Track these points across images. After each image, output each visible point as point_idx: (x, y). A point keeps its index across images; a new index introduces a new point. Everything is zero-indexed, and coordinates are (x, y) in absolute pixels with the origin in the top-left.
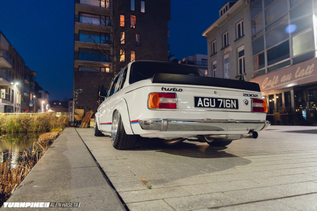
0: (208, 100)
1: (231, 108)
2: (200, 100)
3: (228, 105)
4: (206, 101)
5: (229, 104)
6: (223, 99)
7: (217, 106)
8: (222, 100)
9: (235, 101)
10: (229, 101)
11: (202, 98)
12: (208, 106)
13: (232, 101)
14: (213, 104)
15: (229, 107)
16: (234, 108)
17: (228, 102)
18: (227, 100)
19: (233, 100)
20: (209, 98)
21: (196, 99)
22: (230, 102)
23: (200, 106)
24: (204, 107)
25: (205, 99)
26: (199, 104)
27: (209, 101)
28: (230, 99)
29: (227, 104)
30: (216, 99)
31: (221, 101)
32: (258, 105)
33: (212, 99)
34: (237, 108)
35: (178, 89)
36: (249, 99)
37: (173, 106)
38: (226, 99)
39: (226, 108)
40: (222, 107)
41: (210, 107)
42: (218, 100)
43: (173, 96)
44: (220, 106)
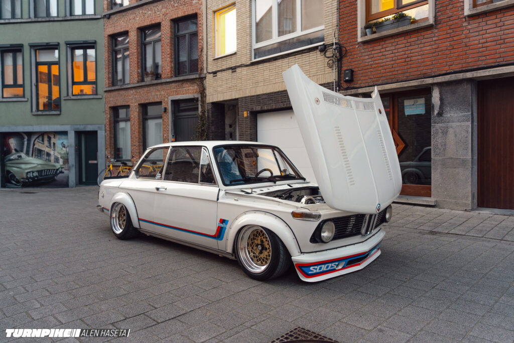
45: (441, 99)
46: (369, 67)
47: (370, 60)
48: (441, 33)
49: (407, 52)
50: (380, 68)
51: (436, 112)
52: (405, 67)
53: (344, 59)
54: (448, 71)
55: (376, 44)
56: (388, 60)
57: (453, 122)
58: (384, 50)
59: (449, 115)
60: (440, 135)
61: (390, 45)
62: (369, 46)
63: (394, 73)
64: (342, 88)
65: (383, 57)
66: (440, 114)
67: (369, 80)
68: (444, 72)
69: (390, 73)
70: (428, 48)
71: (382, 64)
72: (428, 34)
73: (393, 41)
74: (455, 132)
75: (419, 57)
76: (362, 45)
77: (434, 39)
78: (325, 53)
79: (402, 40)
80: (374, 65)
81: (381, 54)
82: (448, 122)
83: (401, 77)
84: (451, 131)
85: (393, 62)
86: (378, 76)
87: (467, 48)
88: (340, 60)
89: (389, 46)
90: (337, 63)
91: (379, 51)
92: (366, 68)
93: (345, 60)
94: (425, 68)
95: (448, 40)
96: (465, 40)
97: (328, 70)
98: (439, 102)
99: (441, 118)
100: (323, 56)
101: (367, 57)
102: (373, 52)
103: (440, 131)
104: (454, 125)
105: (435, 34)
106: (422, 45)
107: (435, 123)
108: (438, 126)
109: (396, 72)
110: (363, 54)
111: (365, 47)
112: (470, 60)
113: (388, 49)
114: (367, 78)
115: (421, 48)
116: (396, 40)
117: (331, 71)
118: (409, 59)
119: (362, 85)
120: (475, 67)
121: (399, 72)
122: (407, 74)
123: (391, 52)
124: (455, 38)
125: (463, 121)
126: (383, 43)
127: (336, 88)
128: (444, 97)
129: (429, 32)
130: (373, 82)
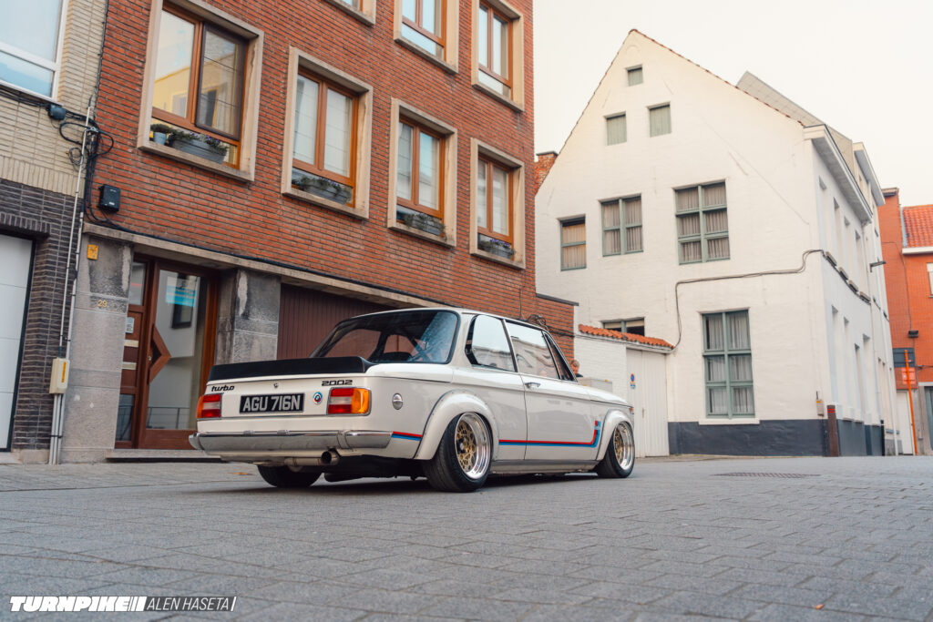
0: (258, 399)
1: (290, 410)
2: (248, 399)
3: (286, 406)
4: (256, 402)
5: (289, 403)
6: (279, 395)
7: (269, 410)
8: (277, 398)
9: (299, 397)
10: (289, 398)
11: (251, 397)
12: (256, 409)
13: (294, 397)
14: (263, 406)
15: (287, 408)
16: (295, 409)
17: (287, 400)
18: (285, 397)
19: (296, 395)
20: (259, 396)
21: (243, 399)
22: (290, 401)
23: (247, 410)
24: (251, 411)
25: (254, 399)
26: (245, 407)
27: (259, 402)
28: (291, 395)
29: (285, 403)
30: (270, 396)
31: (275, 400)
32: (342, 401)
33: (264, 396)
34: (301, 408)
35: (229, 386)
36: (326, 390)
37: (216, 414)
38: (284, 395)
39: (282, 410)
40: (277, 410)
41: (259, 411)
42: (273, 398)
43: (217, 398)
44: (273, 409)
45: (249, 294)
46: (150, 200)
47: (152, 188)
48: (256, 199)
49: (211, 204)
50: (168, 211)
51: (241, 311)
52: (207, 227)
53: (99, 161)
54: (259, 257)
55: (166, 166)
56: (183, 202)
57: (259, 331)
58: (177, 182)
59: (255, 320)
60: (244, 347)
61: (188, 179)
62: (155, 163)
63: (189, 228)
64: (91, 217)
65: (176, 195)
66: (246, 316)
67: (148, 225)
68: (255, 256)
69: (185, 227)
70: (239, 212)
71: (172, 205)
72: (240, 191)
73: (192, 174)
74: (261, 346)
75: (227, 220)
76: (140, 153)
77: (247, 203)
78: (61, 125)
79: (205, 181)
80: (158, 201)
81: (171, 187)
82: (254, 330)
83: (201, 240)
84: (256, 343)
85: (190, 210)
86: (164, 222)
87: (279, 234)
88: (92, 159)
89: (187, 181)
90: (86, 160)
91: (169, 180)
92: (144, 198)
93: (101, 163)
94: (232, 239)
95: (262, 213)
96: (278, 223)
97: (62, 165)
98: (246, 298)
99: (247, 321)
100: (56, 131)
101: (146, 180)
102: (158, 177)
103: (245, 341)
104: (261, 335)
105: (246, 197)
106: (232, 204)
107: (239, 328)
108: (242, 332)
109: (193, 229)
110: (141, 171)
111: (146, 159)
112: (282, 252)
113: (183, 184)
114: (143, 217)
115: (232, 209)
116: (198, 176)
117: (70, 172)
118: (214, 216)
119: (132, 227)
120: (286, 263)
121: (198, 230)
122: (209, 240)
123: (187, 191)
124: (269, 215)
125: (271, 332)
126: (178, 170)
127: (78, 212)
128: (252, 291)
129: (242, 189)
130: (154, 229)
